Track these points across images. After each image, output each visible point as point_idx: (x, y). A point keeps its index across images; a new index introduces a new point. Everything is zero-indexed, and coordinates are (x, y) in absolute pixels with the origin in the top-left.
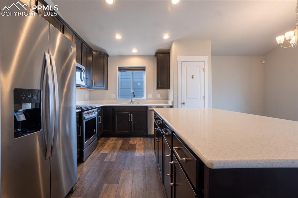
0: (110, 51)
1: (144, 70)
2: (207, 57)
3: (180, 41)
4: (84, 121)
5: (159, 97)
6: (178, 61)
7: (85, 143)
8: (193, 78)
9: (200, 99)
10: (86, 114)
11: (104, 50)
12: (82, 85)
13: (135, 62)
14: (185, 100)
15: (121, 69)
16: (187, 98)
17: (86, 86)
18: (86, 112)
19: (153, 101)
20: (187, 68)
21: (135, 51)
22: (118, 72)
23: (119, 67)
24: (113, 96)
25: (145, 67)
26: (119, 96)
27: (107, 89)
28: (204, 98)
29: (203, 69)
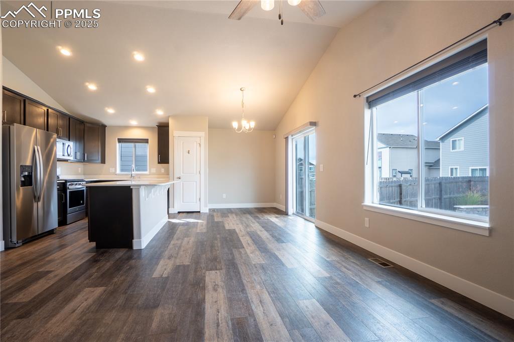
0: (105, 121)
1: (148, 142)
2: (204, 133)
4: (68, 191)
6: (174, 136)
7: (69, 209)
8: (189, 153)
9: (196, 174)
10: (70, 184)
11: (98, 121)
12: (70, 160)
14: (182, 175)
15: (120, 141)
16: (183, 173)
17: (76, 160)
18: (70, 183)
19: (156, 176)
20: (183, 143)
22: (118, 145)
23: (118, 139)
24: (112, 170)
25: (148, 140)
26: (118, 171)
27: (105, 163)
28: (200, 173)
29: (199, 145)
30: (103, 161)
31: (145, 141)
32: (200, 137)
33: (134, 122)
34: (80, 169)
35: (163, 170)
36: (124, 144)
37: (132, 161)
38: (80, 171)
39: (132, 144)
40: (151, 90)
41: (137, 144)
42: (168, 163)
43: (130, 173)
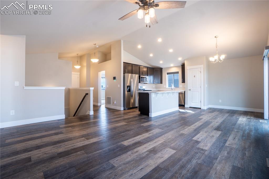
0: (161, 67)
2: (203, 65)
3: (187, 59)
6: (187, 69)
8: (195, 77)
15: (168, 74)
16: (192, 87)
17: (150, 83)
19: (182, 89)
20: (192, 72)
22: (167, 75)
23: (167, 73)
24: (165, 86)
25: (178, 72)
26: (167, 87)
27: (162, 83)
28: (201, 87)
29: (200, 72)
30: (161, 83)
31: (178, 73)
32: (201, 68)
33: (172, 65)
34: (154, 86)
36: (169, 75)
37: (173, 82)
38: (154, 87)
39: (173, 75)
40: (171, 51)
41: (175, 74)
42: (185, 82)
43: (171, 87)
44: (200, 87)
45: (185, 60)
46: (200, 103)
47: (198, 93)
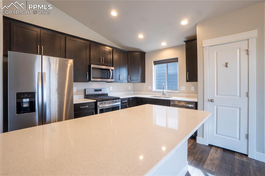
0: (144, 49)
1: (177, 61)
3: (204, 22)
5: (194, 90)
6: (203, 47)
8: (227, 66)
9: (240, 97)
13: (168, 54)
14: (215, 97)
15: (156, 63)
16: (217, 94)
19: (185, 94)
20: (217, 53)
21: (164, 44)
22: (154, 66)
23: (154, 62)
24: (149, 88)
25: (177, 58)
26: (154, 89)
27: (145, 82)
28: (248, 95)
29: (245, 52)
30: (143, 80)
31: (176, 60)
32: (248, 40)
34: (130, 87)
35: (193, 89)
36: (157, 65)
39: (165, 65)
41: (169, 64)
42: (196, 80)
43: (162, 90)
44: (244, 94)
45: (197, 24)
46: (244, 141)
47: (238, 110)
